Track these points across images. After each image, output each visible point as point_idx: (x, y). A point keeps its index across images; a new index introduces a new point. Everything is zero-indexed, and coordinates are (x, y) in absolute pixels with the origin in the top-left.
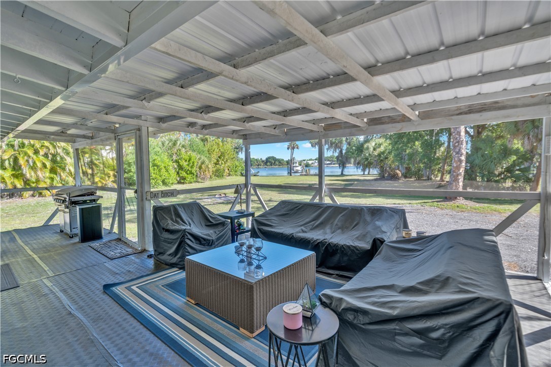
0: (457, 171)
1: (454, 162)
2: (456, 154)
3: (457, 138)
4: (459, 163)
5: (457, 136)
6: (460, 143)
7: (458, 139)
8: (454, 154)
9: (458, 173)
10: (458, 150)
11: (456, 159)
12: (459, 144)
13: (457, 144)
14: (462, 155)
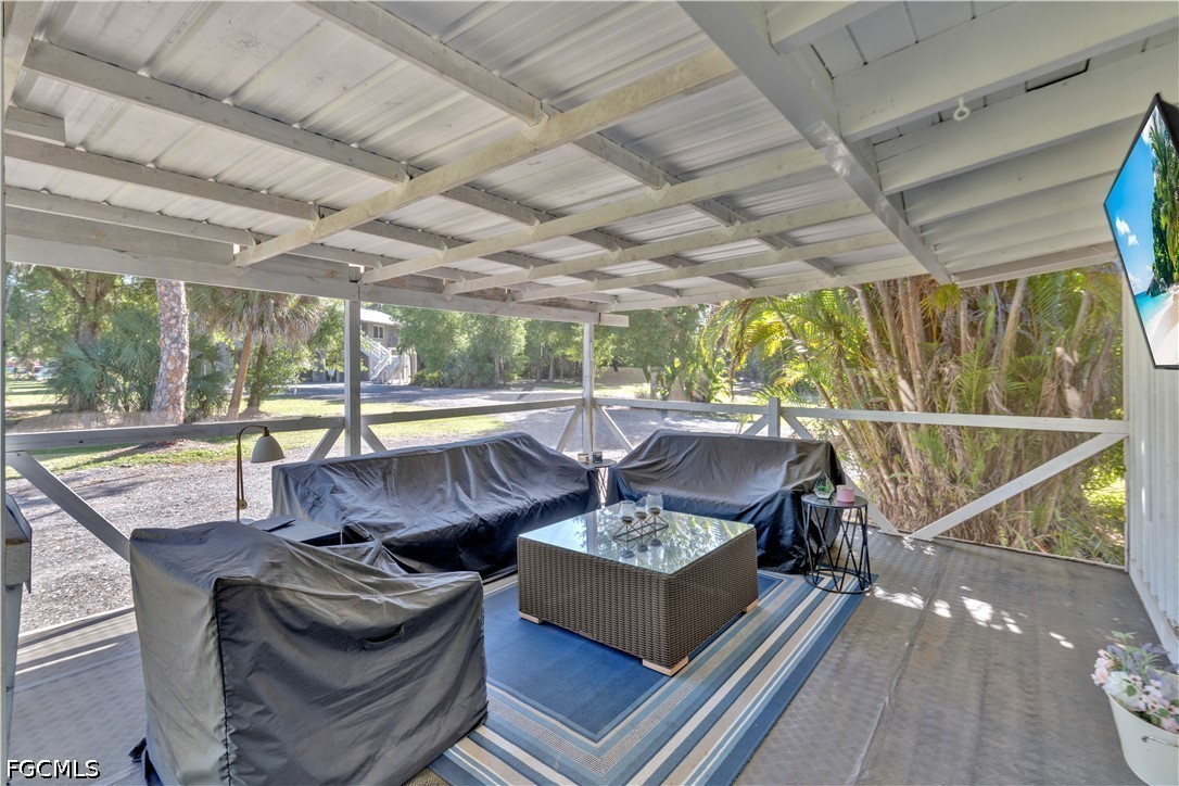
0: (175, 380)
1: (168, 360)
2: (172, 343)
3: (172, 309)
4: (179, 363)
5: (174, 304)
6: (180, 320)
7: (176, 310)
8: (168, 342)
9: (179, 383)
10: (176, 335)
11: (173, 353)
12: (178, 322)
13: (173, 321)
14: (183, 345)
